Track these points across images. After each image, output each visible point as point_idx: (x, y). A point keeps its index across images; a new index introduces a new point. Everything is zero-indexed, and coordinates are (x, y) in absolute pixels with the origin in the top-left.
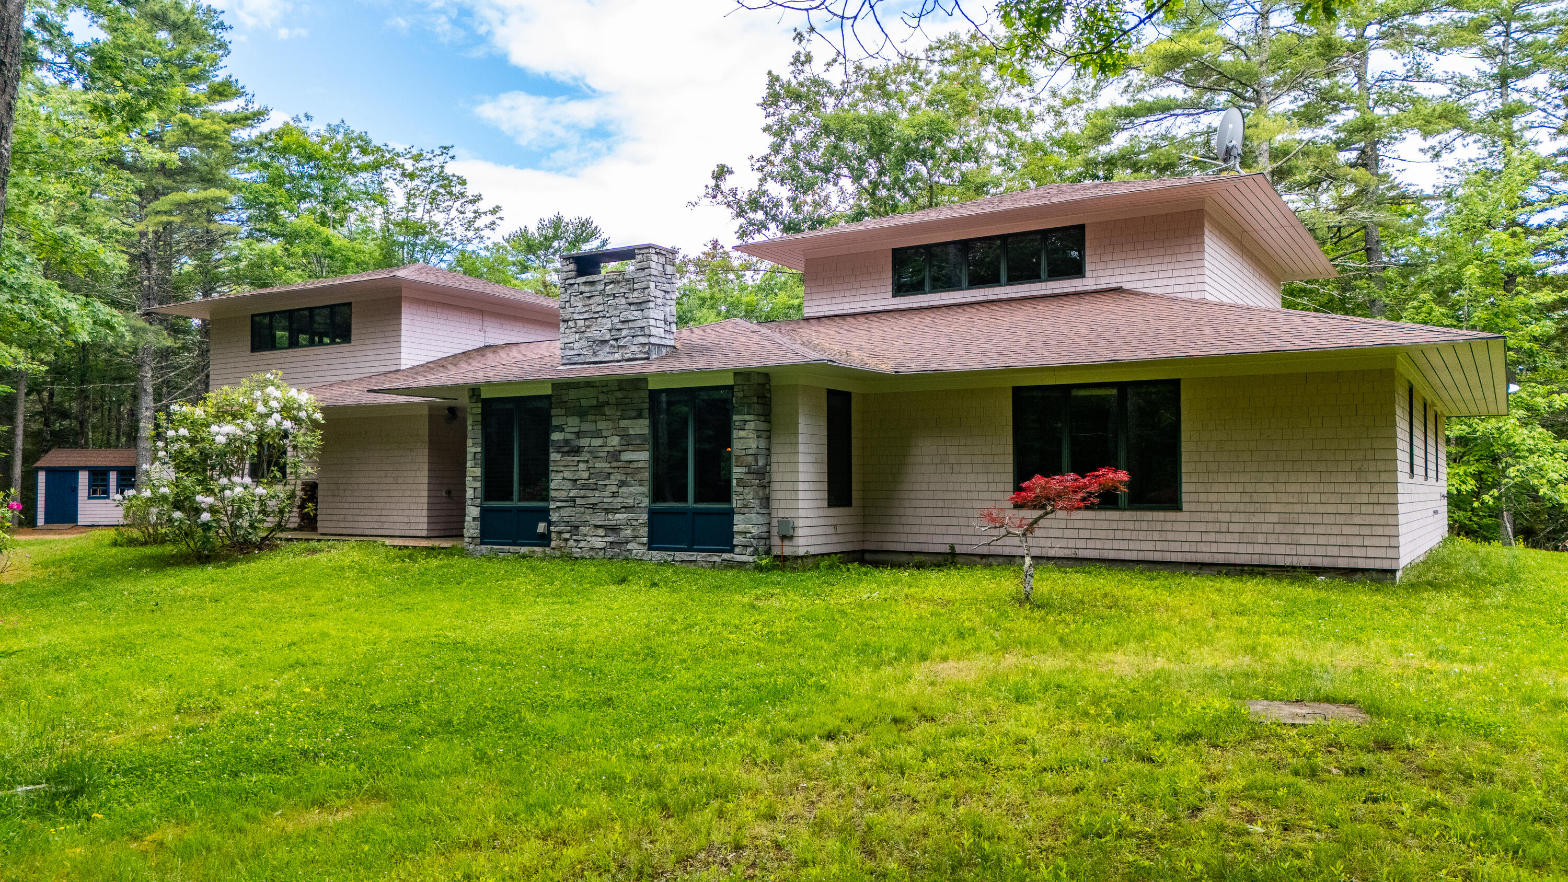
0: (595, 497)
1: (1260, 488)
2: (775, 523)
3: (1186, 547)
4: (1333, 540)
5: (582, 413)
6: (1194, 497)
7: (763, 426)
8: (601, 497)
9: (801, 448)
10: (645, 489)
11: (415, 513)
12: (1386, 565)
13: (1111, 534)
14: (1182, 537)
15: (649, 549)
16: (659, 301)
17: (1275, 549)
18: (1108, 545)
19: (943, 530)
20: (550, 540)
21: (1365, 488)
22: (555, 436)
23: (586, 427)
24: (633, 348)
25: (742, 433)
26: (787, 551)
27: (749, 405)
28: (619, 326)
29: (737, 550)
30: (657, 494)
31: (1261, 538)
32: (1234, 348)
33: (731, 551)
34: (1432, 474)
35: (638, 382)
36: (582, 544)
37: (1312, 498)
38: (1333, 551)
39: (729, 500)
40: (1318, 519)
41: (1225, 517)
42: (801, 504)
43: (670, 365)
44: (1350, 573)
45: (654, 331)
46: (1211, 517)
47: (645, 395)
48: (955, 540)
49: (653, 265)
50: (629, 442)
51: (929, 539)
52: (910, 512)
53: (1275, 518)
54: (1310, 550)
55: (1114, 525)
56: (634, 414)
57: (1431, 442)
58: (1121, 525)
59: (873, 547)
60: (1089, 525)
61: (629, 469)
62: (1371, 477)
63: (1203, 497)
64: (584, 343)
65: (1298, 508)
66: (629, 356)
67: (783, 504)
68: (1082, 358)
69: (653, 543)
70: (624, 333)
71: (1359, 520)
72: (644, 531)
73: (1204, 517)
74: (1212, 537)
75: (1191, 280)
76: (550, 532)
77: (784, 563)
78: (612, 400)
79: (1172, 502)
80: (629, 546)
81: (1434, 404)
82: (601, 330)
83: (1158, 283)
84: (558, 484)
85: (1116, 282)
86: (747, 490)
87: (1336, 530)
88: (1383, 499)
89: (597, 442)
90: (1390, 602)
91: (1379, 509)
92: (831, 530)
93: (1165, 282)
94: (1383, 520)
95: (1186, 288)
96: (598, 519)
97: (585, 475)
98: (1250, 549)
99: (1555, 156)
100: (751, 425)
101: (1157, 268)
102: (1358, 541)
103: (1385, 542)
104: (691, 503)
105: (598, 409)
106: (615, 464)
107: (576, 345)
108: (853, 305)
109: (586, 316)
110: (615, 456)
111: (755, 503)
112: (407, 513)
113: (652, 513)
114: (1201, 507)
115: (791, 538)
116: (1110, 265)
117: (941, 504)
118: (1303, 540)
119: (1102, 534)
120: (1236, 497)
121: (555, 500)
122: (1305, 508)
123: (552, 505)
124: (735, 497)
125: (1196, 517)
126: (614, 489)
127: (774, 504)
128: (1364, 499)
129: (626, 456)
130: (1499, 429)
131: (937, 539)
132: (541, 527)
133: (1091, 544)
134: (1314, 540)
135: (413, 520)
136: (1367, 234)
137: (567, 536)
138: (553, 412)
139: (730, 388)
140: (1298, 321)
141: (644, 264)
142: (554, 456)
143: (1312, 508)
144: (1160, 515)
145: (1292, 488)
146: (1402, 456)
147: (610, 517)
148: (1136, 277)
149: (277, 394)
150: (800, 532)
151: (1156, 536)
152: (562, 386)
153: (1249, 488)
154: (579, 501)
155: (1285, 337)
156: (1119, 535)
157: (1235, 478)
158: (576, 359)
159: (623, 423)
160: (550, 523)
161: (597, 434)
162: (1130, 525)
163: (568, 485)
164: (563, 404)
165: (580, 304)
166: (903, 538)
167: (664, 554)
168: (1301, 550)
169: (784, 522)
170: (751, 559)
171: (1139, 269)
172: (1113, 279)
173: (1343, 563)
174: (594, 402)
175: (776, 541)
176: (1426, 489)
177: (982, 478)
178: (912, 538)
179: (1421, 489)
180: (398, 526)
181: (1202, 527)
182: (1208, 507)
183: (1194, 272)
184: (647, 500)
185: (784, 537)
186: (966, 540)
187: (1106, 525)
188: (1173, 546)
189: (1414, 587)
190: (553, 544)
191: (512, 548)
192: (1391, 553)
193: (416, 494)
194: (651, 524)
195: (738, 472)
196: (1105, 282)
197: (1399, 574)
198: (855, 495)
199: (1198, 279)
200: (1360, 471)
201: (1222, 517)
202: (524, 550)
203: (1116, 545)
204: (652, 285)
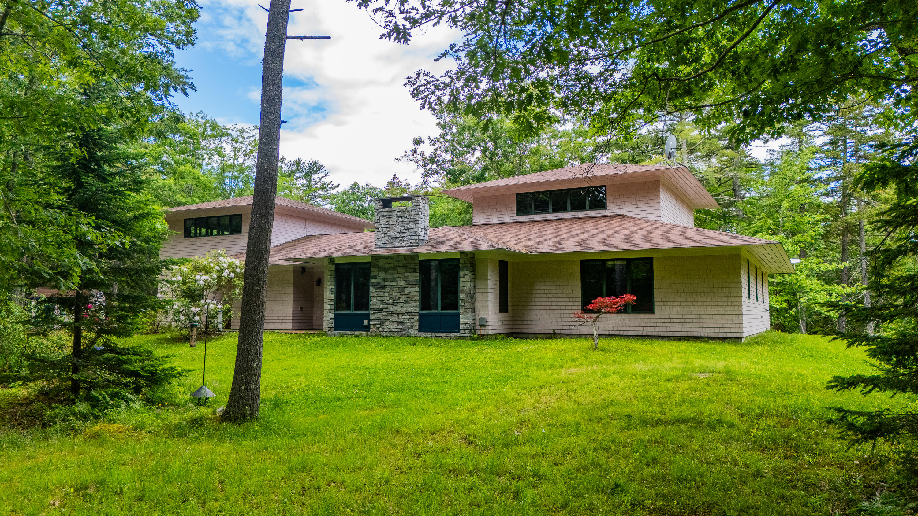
0: (392, 308)
1: (687, 304)
2: (477, 319)
3: (656, 329)
4: (717, 325)
5: (386, 270)
6: (660, 308)
7: (472, 276)
8: (396, 308)
9: (490, 286)
10: (417, 305)
11: (286, 318)
12: (738, 335)
13: (624, 324)
14: (655, 325)
15: (419, 331)
16: (423, 220)
17: (694, 330)
18: (623, 329)
19: (549, 323)
20: (370, 328)
21: (730, 304)
22: (372, 281)
23: (388, 276)
24: (411, 241)
25: (464, 280)
26: (483, 332)
27: (467, 267)
28: (404, 231)
29: (461, 331)
30: (423, 307)
31: (688, 325)
32: (676, 245)
33: (459, 332)
34: (760, 299)
35: (413, 257)
36: (386, 330)
37: (708, 308)
38: (717, 330)
39: (457, 309)
40: (711, 317)
41: (673, 316)
42: (490, 311)
43: (429, 249)
44: (724, 339)
45: (421, 234)
46: (667, 316)
47: (417, 262)
48: (555, 328)
49: (420, 204)
50: (409, 283)
51: (543, 327)
52: (534, 315)
53: (693, 316)
54: (708, 330)
55: (626, 320)
56: (412, 271)
57: (760, 285)
58: (628, 320)
59: (517, 331)
60: (615, 320)
61: (409, 295)
62: (732, 299)
63: (663, 308)
64: (386, 238)
65: (702, 312)
66: (409, 244)
67: (481, 311)
68: (612, 248)
69: (421, 329)
70: (406, 234)
71: (727, 317)
72: (417, 323)
73: (664, 316)
74: (667, 325)
75: (654, 212)
76: (370, 324)
77: (482, 337)
78: (401, 264)
79: (651, 310)
80: (409, 330)
81: (760, 268)
82: (395, 232)
83: (640, 213)
84: (374, 302)
85: (620, 212)
86: (466, 305)
87: (718, 321)
88: (737, 308)
89: (393, 283)
90: (738, 348)
91: (735, 312)
92: (500, 323)
93: (643, 212)
94: (737, 317)
95: (652, 215)
96: (394, 318)
97: (388, 298)
98: (683, 330)
99: (823, 146)
100: (468, 276)
101: (639, 206)
102: (727, 326)
103: (737, 326)
104: (439, 310)
105: (395, 268)
106: (402, 293)
107: (383, 239)
108: (497, 219)
109: (388, 226)
110: (402, 289)
111: (469, 310)
112: (281, 318)
113: (421, 315)
114: (662, 312)
115: (485, 326)
116: (618, 204)
117: (548, 311)
118: (705, 325)
119: (621, 324)
120: (677, 308)
121: (372, 310)
122: (706, 312)
123: (371, 312)
124: (460, 308)
125: (660, 316)
126: (402, 304)
127: (477, 311)
128: (729, 308)
129: (408, 290)
130: (796, 280)
131: (546, 327)
132: (366, 322)
133: (615, 328)
134: (709, 325)
135: (284, 321)
136: (734, 182)
137: (379, 326)
138: (372, 270)
139: (458, 260)
140: (702, 233)
141: (417, 204)
142: (372, 290)
143: (708, 312)
144: (645, 316)
145: (700, 304)
146: (744, 291)
147: (400, 317)
148: (629, 210)
149: (225, 260)
150: (489, 323)
151: (644, 325)
152: (375, 258)
153: (683, 304)
154: (384, 310)
155: (697, 241)
156: (628, 324)
157: (676, 299)
158: (383, 246)
159: (406, 275)
160: (370, 321)
161: (393, 280)
162: (632, 320)
163: (379, 303)
164: (376, 266)
165: (385, 221)
166: (531, 327)
167: (426, 334)
168: (704, 330)
169: (482, 319)
170: (468, 335)
171: (631, 206)
172: (619, 211)
173: (721, 335)
174: (392, 265)
175: (478, 327)
176: (757, 306)
177: (567, 300)
178: (535, 327)
179: (754, 305)
180: (276, 324)
181: (663, 321)
182: (665, 312)
183: (656, 208)
184: (418, 310)
185: (482, 326)
186: (560, 327)
187: (622, 320)
188: (651, 329)
189: (749, 344)
190: (371, 330)
191: (350, 332)
192: (740, 331)
193: (286, 309)
194: (420, 320)
195: (462, 297)
196: (615, 212)
197: (743, 340)
198: (509, 307)
199: (658, 211)
200: (727, 296)
201: (671, 316)
202: (356, 333)
203: (627, 329)
204: (420, 213)
